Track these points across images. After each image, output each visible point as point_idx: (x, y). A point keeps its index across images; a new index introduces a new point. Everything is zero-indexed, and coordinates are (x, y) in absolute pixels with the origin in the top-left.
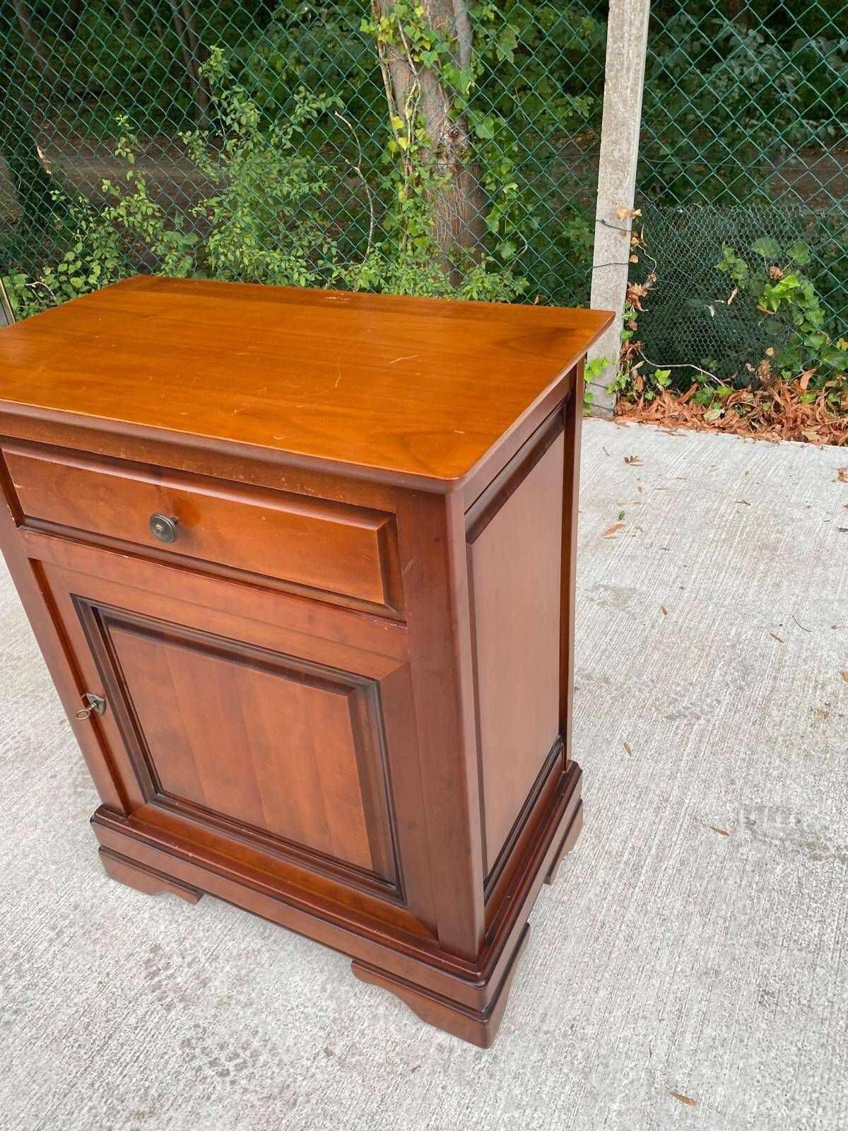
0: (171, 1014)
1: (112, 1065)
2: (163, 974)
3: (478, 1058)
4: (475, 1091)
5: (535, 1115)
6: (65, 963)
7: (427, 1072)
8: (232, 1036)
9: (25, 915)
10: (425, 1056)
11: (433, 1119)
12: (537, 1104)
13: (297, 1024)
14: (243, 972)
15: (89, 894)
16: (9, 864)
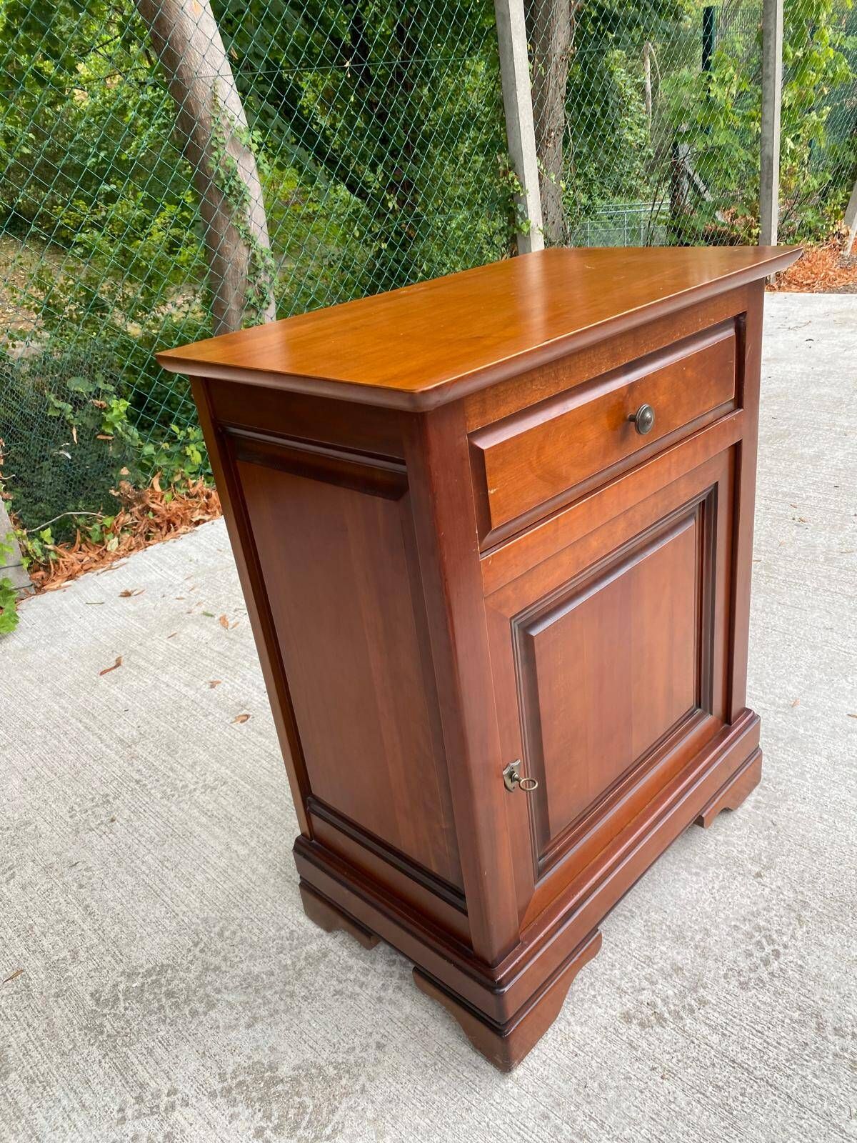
0: (710, 999)
2: (662, 1009)
3: (764, 788)
4: (792, 794)
7: (776, 817)
8: (738, 947)
10: (763, 817)
11: (813, 818)
13: (729, 895)
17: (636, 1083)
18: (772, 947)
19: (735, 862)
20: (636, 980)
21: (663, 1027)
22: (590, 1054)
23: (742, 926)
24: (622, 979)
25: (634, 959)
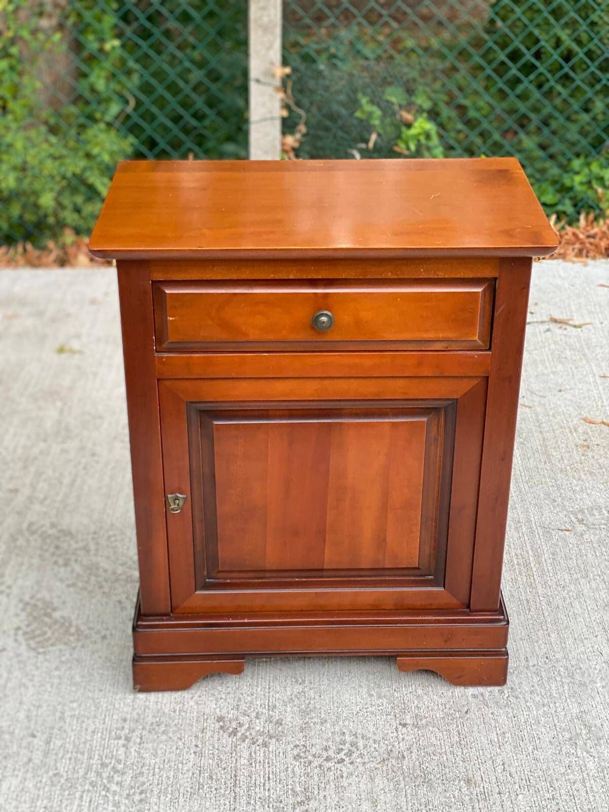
0: (271, 747)
1: (253, 788)
2: (242, 730)
6: (152, 753)
7: (476, 710)
8: (327, 741)
11: (498, 730)
12: (553, 700)
13: (369, 719)
14: (303, 707)
15: (127, 709)
17: (180, 743)
18: (344, 757)
19: (404, 709)
20: (252, 709)
21: (229, 737)
22: (181, 717)
23: (347, 736)
24: (246, 703)
25: (267, 701)
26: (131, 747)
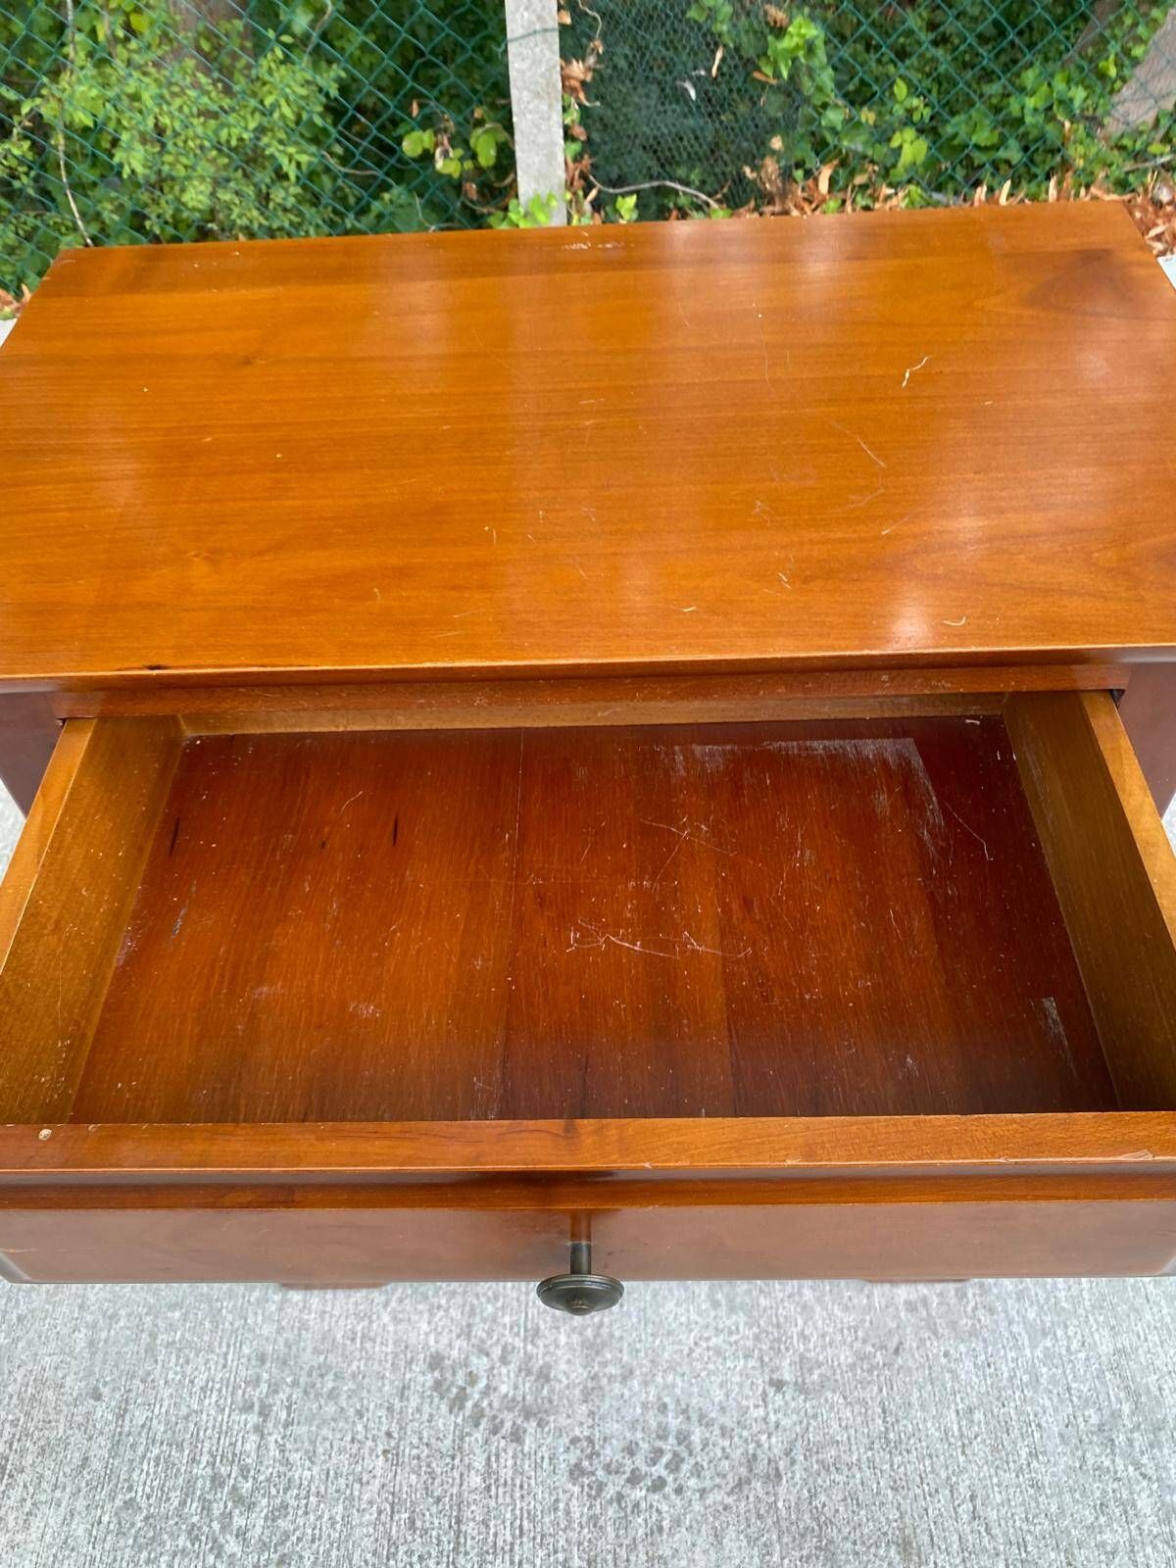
0: (527, 1442)
1: (490, 1558)
2: (475, 1393)
3: (962, 1296)
4: (984, 1340)
5: (1070, 1333)
6: (307, 1452)
7: (915, 1345)
8: (633, 1429)
9: (184, 1411)
10: (898, 1327)
11: (959, 1400)
12: (1062, 1318)
13: (711, 1367)
14: (589, 1332)
15: (267, 1330)
16: (91, 1343)
17: (360, 1428)
18: (664, 1473)
19: (779, 1340)
20: (495, 1338)
21: (451, 1412)
22: (364, 1353)
23: (670, 1415)
24: (484, 1320)
25: (523, 1315)
26: (270, 1434)
